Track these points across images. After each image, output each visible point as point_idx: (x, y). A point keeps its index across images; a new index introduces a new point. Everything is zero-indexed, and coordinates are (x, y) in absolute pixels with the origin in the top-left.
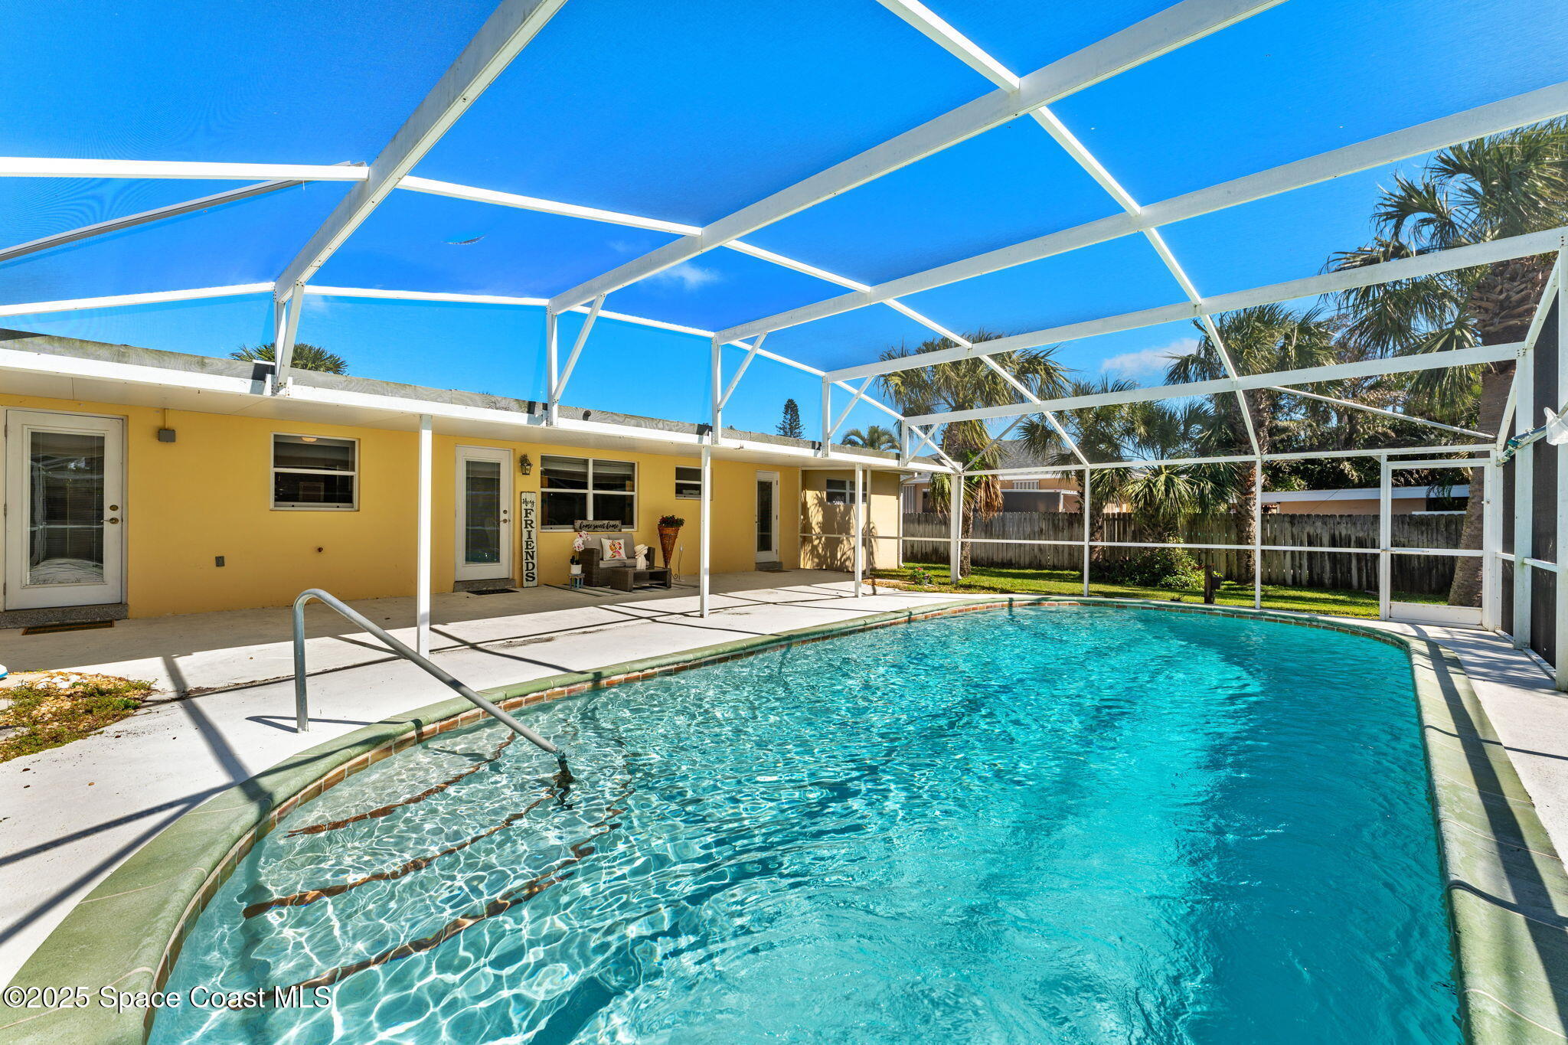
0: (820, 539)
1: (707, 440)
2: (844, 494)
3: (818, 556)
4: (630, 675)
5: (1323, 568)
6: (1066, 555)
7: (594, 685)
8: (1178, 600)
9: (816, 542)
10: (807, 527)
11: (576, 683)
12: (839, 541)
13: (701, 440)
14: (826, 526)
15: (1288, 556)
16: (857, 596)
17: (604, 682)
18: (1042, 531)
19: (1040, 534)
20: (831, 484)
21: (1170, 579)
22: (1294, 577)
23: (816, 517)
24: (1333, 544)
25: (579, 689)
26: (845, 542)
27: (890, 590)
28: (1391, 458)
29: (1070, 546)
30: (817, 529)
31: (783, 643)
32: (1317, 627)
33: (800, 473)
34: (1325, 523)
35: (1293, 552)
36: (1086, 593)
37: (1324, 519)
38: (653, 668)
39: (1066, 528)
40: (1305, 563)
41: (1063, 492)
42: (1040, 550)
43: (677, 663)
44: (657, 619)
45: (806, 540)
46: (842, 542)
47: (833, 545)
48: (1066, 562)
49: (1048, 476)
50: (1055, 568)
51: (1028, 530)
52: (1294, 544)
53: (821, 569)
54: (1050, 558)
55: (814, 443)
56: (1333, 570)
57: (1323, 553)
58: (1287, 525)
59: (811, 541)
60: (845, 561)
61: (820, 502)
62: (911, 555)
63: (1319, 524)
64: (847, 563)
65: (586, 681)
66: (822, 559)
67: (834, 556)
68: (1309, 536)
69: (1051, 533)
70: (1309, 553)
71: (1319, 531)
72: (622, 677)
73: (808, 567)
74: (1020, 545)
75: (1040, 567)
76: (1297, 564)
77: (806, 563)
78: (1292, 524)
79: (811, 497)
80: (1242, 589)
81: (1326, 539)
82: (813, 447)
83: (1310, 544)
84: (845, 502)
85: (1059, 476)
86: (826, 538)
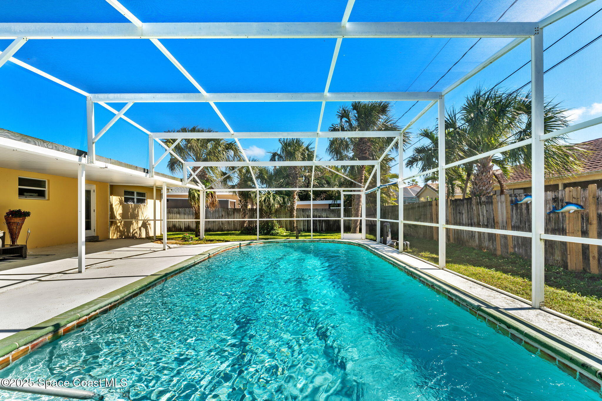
0: (121, 222)
1: (84, 160)
2: (133, 199)
3: (120, 231)
4: (80, 320)
6: (232, 225)
7: (54, 335)
9: (119, 224)
10: (113, 216)
11: (38, 338)
12: (131, 223)
13: (80, 160)
14: (124, 215)
15: (302, 222)
16: (164, 250)
17: (61, 331)
18: (223, 216)
19: (222, 217)
20: (126, 193)
21: (274, 232)
22: (304, 228)
23: (118, 211)
25: (41, 342)
26: (135, 224)
27: (175, 245)
28: (344, 191)
29: (234, 221)
30: (118, 217)
31: (164, 278)
32: (335, 243)
33: (109, 187)
35: (303, 220)
36: (258, 239)
38: (95, 311)
39: (232, 214)
41: (230, 200)
42: (222, 224)
43: (110, 303)
44: (42, 279)
45: (112, 223)
46: (133, 224)
47: (128, 225)
48: (232, 228)
49: (228, 194)
50: (228, 230)
51: (217, 216)
52: (303, 218)
53: (122, 238)
54: (226, 227)
55: (144, 169)
56: (313, 225)
58: (302, 212)
59: (116, 223)
60: (134, 234)
61: (121, 203)
62: (172, 229)
64: (136, 235)
65: (47, 334)
66: (122, 233)
67: (129, 231)
68: (307, 215)
69: (226, 216)
72: (75, 323)
73: (115, 237)
74: (214, 221)
75: (222, 230)
76: (304, 224)
77: (113, 235)
78: (303, 212)
79: (115, 200)
80: (293, 234)
81: (312, 216)
82: (144, 172)
83: (307, 218)
84: (134, 202)
85: (231, 194)
86: (125, 222)
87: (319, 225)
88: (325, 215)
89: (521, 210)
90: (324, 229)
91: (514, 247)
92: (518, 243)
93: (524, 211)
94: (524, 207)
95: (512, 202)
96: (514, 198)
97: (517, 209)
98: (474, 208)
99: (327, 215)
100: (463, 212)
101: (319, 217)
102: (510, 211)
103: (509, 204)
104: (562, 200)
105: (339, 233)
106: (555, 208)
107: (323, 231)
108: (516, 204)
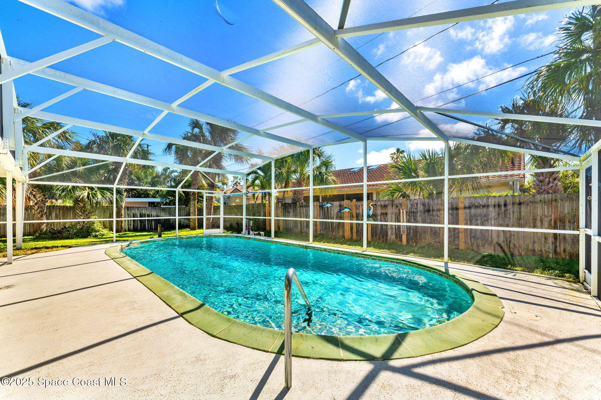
5: (138, 224)
8: (152, 238)
15: (127, 221)
22: (129, 228)
24: (141, 216)
28: (206, 193)
34: (138, 210)
37: (138, 208)
40: (132, 223)
52: (128, 218)
56: (141, 225)
57: (137, 220)
58: (126, 210)
63: (136, 210)
68: (133, 214)
70: (134, 220)
71: (136, 212)
76: (130, 224)
78: (128, 210)
81: (139, 215)
83: (133, 217)
87: (148, 224)
88: (155, 214)
89: (325, 210)
90: (153, 228)
91: (321, 231)
92: (323, 228)
93: (326, 211)
94: (326, 209)
95: (320, 206)
96: (321, 204)
97: (322, 210)
98: (298, 209)
99: (157, 213)
100: (291, 211)
101: (149, 216)
102: (319, 211)
103: (318, 207)
104: (343, 206)
105: (174, 230)
106: (340, 210)
107: (152, 229)
108: (322, 208)
